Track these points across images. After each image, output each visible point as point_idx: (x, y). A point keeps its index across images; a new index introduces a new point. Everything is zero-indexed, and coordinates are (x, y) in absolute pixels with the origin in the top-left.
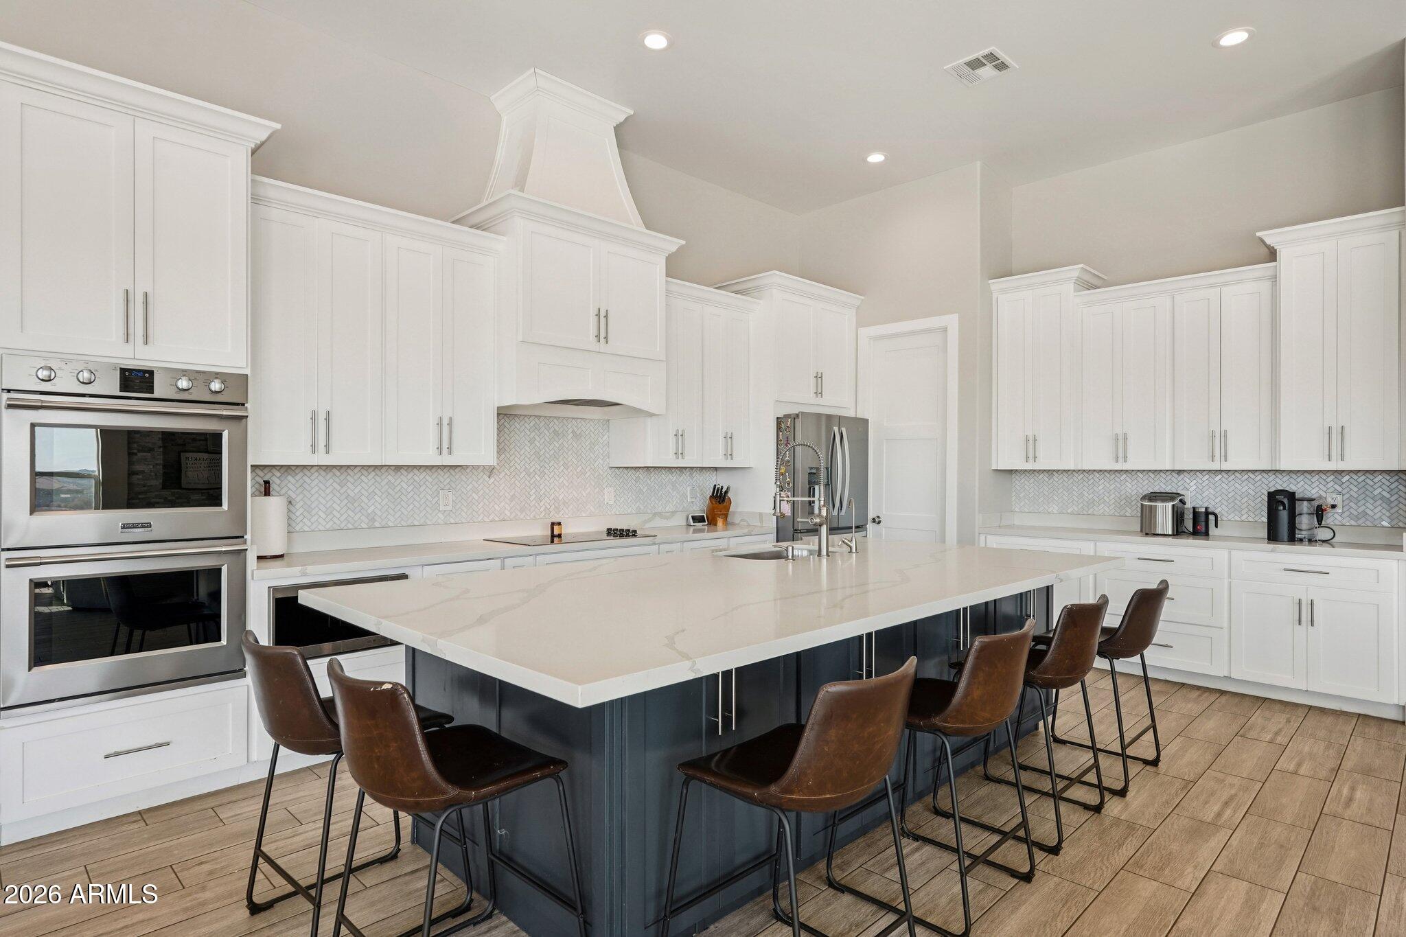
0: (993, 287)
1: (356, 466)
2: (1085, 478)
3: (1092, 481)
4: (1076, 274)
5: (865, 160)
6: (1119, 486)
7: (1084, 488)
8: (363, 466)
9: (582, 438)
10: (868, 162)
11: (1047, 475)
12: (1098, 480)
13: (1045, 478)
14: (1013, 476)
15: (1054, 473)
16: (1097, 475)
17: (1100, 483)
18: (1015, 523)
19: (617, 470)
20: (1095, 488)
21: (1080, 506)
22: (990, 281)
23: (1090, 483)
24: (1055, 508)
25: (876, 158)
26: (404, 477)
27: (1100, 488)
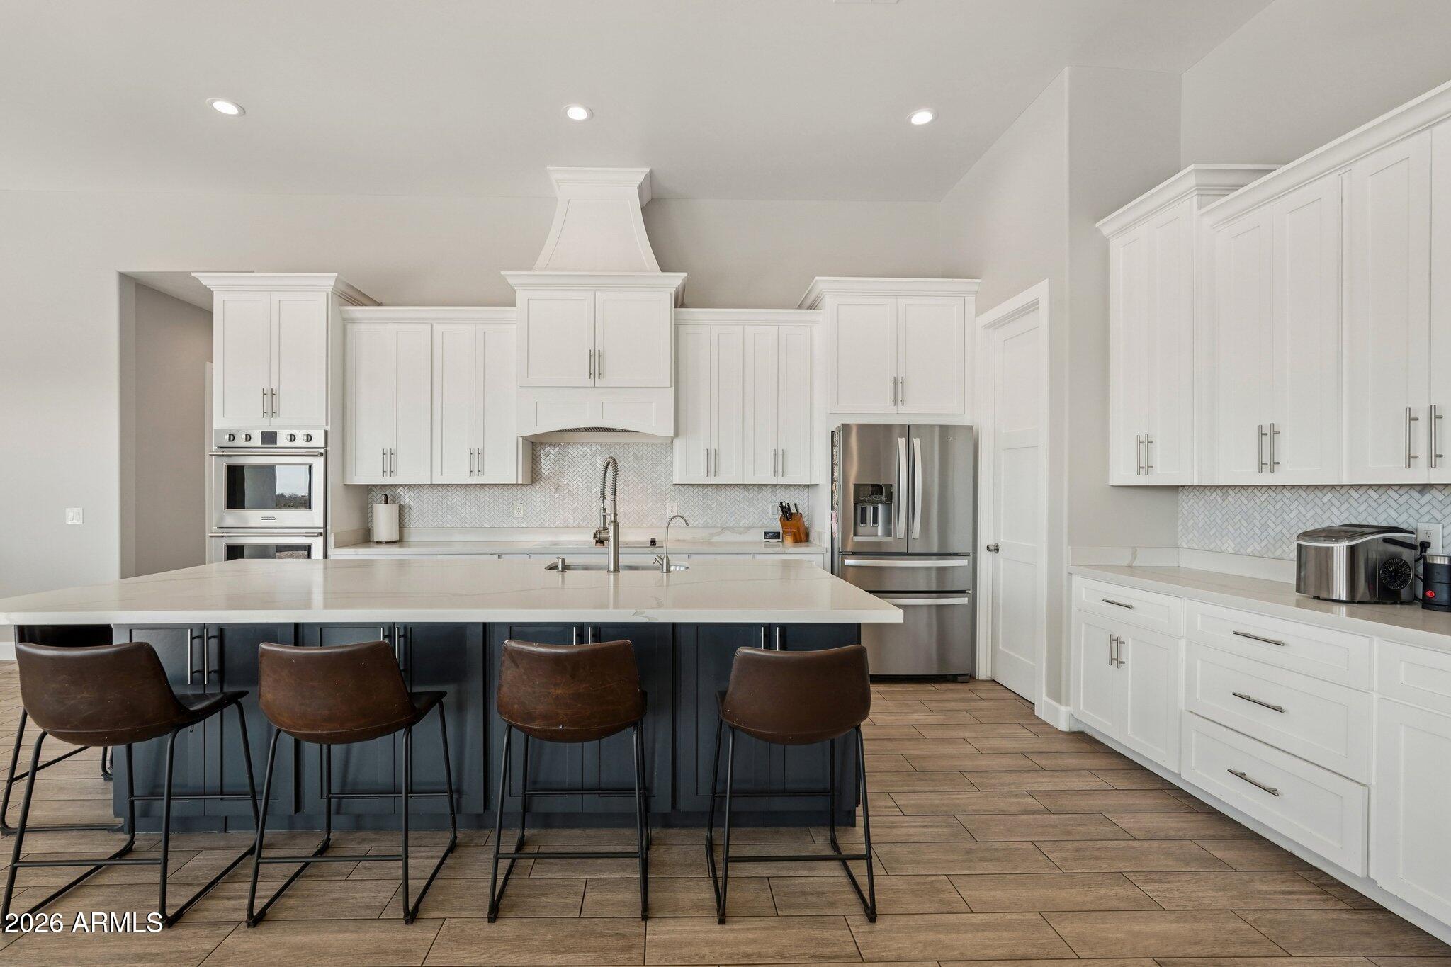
0: (1106, 231)
1: (453, 485)
2: (1270, 499)
3: (1280, 504)
4: (1192, 181)
5: (909, 122)
6: (1320, 512)
7: (1270, 515)
8: (458, 485)
9: (644, 460)
10: (913, 125)
11: (1220, 494)
12: (1288, 503)
13: (1218, 498)
14: (1181, 494)
15: (1230, 491)
16: (1288, 494)
17: (1292, 507)
18: (1182, 565)
19: (681, 487)
20: (1285, 516)
21: (1263, 544)
22: (1098, 225)
23: (1278, 506)
24: (1229, 546)
25: (922, 118)
26: (488, 492)
27: (1292, 515)
